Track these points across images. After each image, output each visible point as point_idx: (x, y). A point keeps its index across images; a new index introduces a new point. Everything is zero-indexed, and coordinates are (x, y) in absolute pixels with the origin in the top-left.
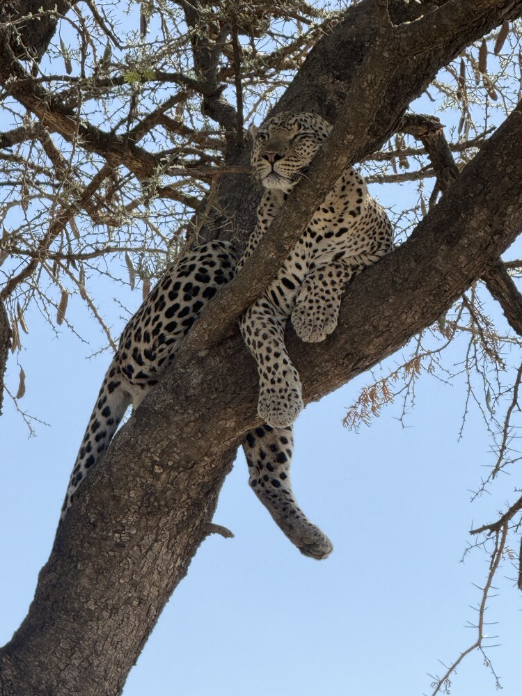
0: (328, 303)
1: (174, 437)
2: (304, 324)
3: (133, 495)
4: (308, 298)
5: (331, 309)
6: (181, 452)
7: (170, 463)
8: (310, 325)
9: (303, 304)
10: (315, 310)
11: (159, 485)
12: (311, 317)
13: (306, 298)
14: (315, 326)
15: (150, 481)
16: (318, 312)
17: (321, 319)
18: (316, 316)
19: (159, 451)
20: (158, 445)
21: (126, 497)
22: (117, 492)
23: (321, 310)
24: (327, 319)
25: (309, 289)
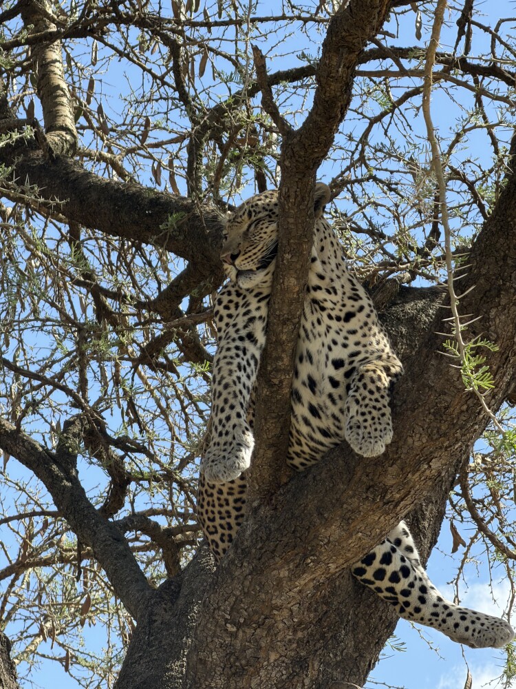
0: (381, 412)
1: (238, 593)
2: (363, 438)
3: (215, 657)
4: (359, 412)
5: (384, 418)
6: (249, 608)
7: (242, 620)
8: (370, 437)
9: (356, 418)
10: (370, 422)
11: (238, 644)
12: (369, 429)
13: (357, 412)
14: (376, 437)
15: (228, 640)
16: (374, 423)
17: (379, 429)
18: (373, 427)
19: (229, 608)
20: (227, 603)
21: (210, 659)
22: (202, 655)
23: (376, 420)
24: (385, 429)
25: (357, 402)
